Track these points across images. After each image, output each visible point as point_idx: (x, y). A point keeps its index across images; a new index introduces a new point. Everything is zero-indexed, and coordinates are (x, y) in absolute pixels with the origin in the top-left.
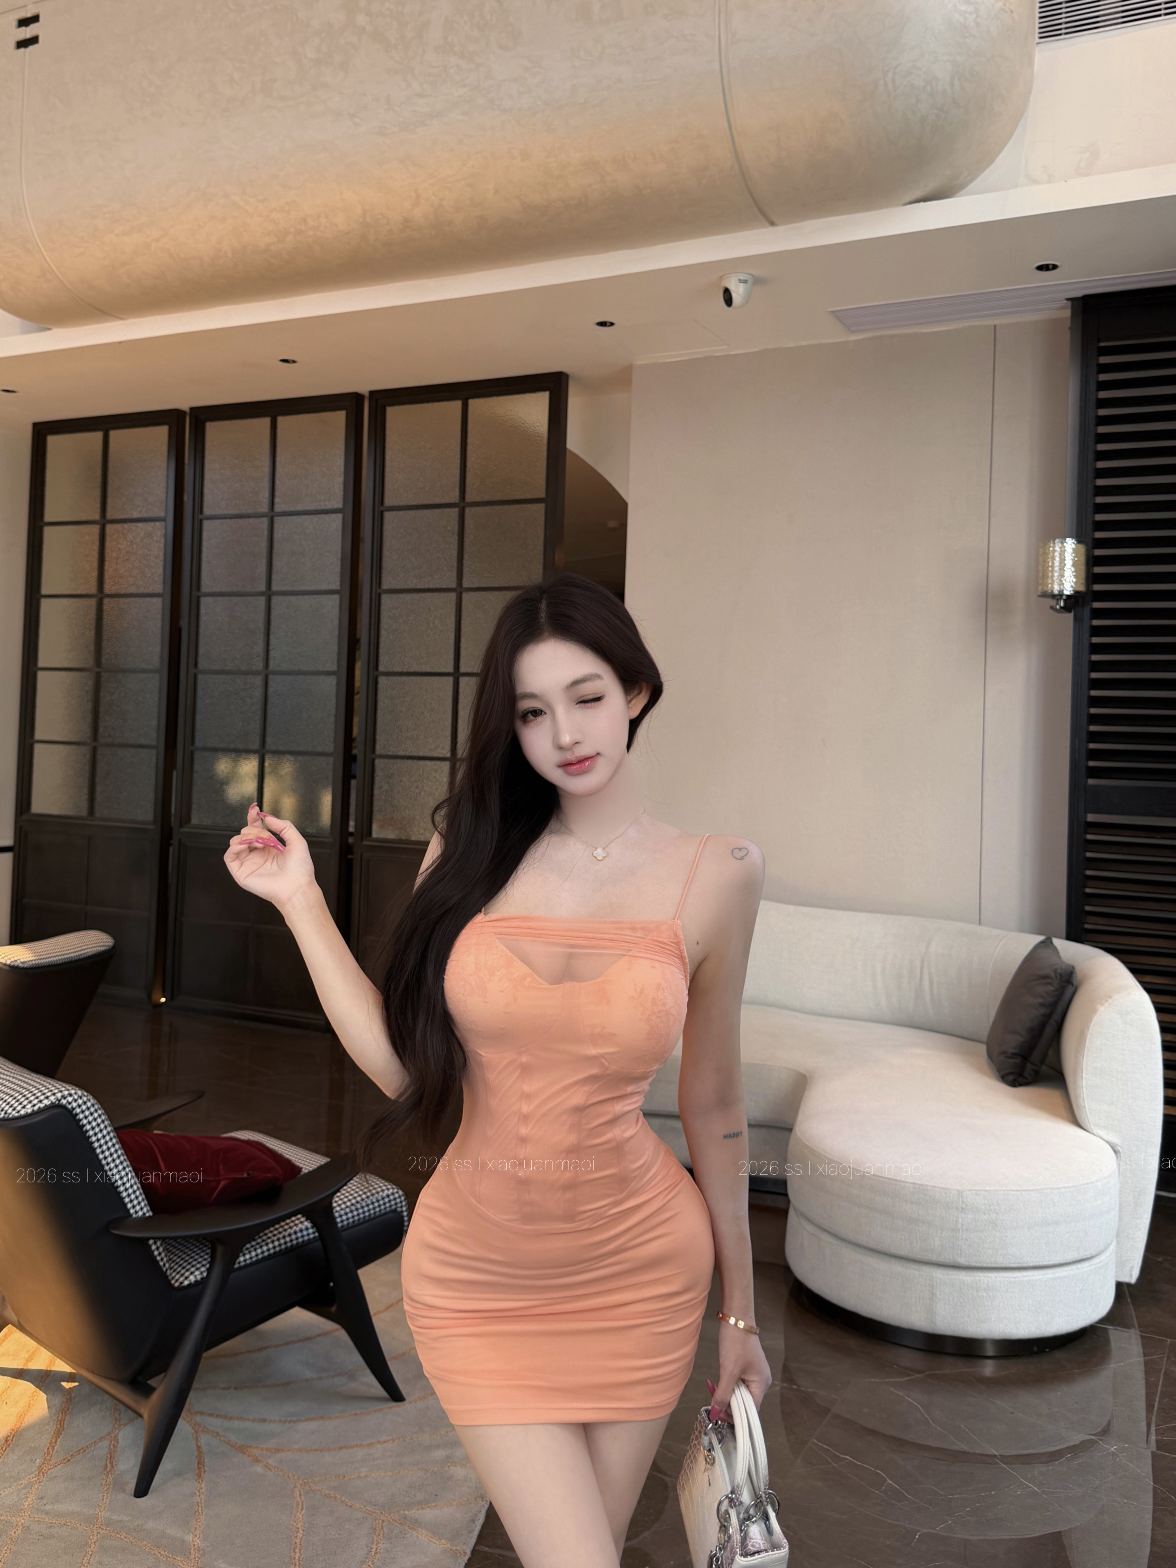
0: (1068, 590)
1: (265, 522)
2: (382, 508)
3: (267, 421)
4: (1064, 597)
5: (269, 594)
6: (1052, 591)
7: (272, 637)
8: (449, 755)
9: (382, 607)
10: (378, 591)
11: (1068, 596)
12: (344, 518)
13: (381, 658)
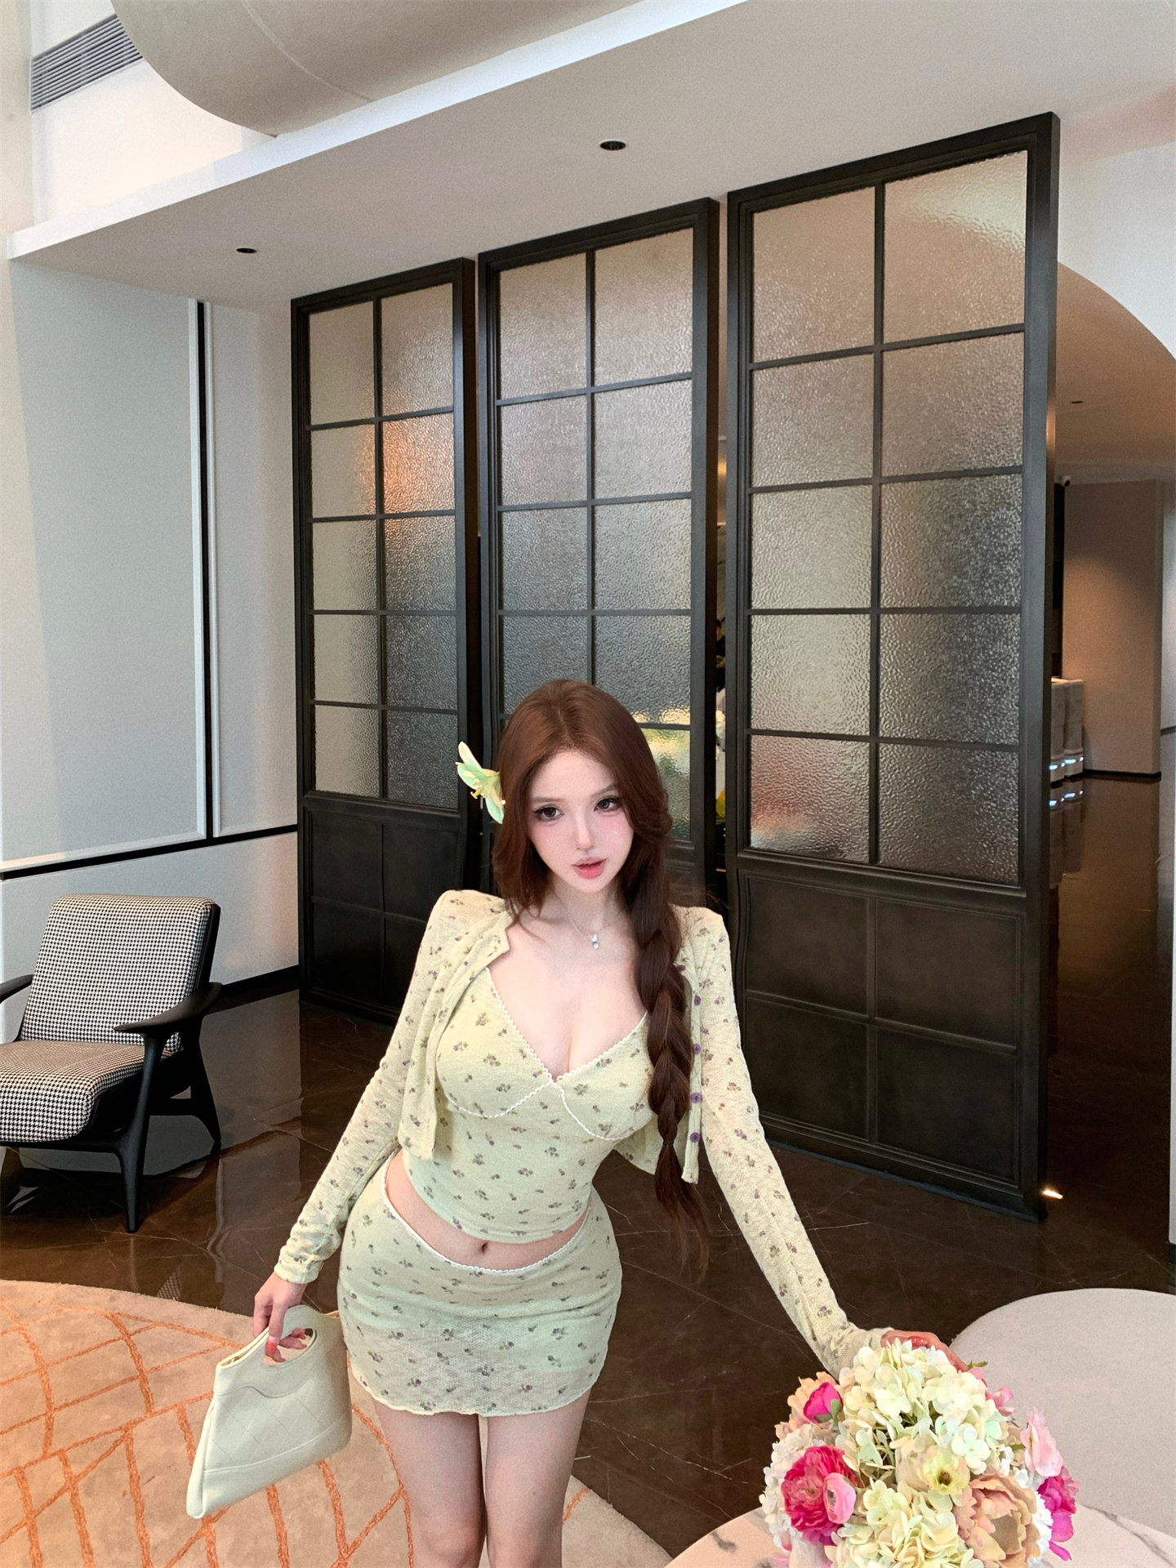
1: (583, 401)
2: (750, 367)
3: (581, 258)
5: (592, 505)
7: (598, 565)
8: (867, 732)
10: (749, 490)
12: (694, 386)
13: (755, 589)
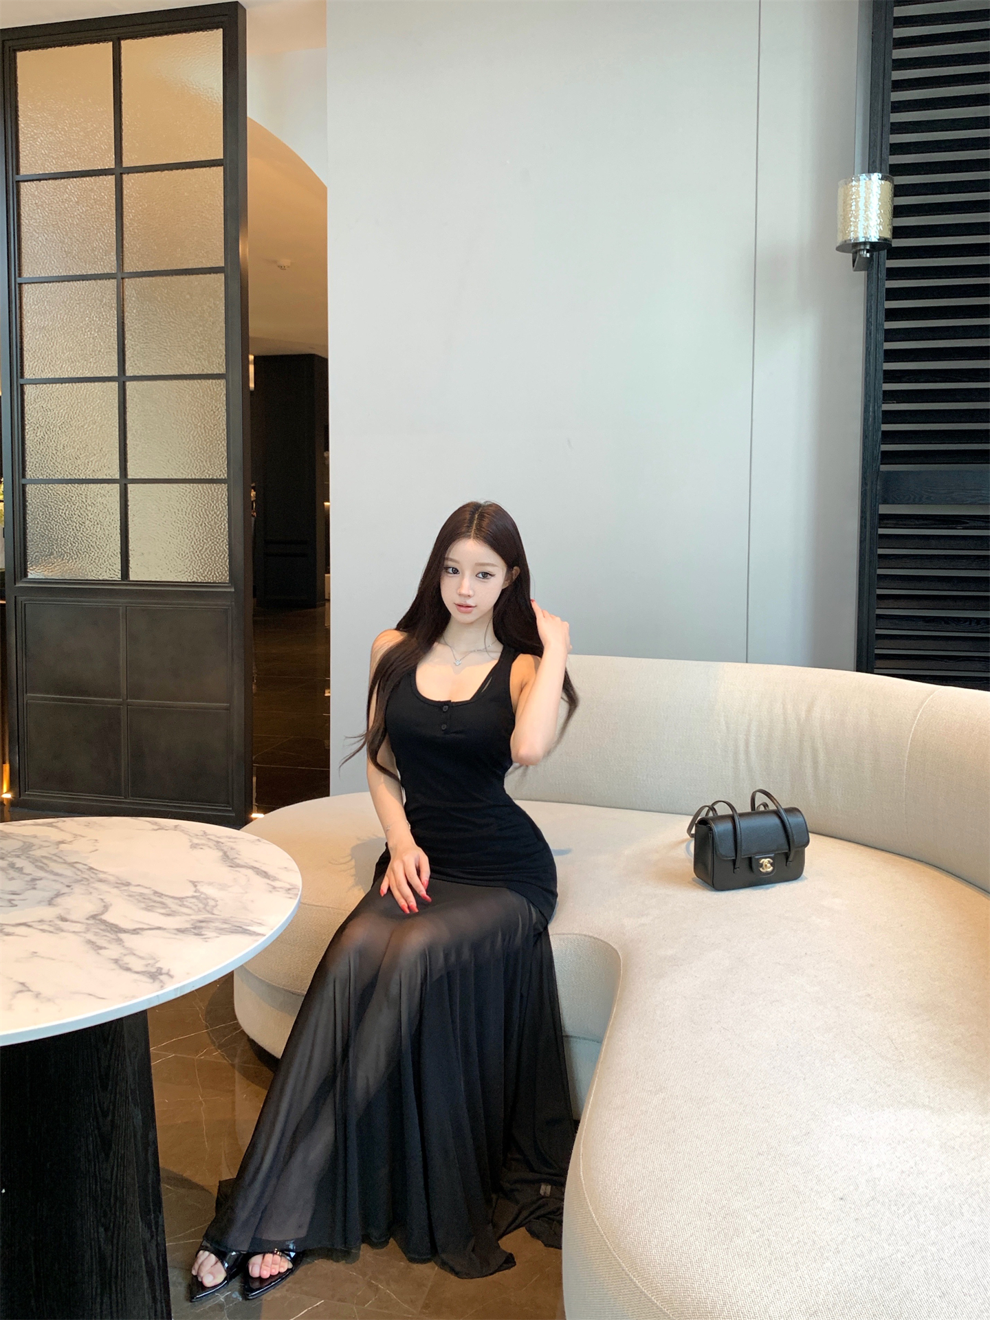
0: (874, 238)
2: (18, 178)
4: (868, 247)
6: (857, 238)
8: (117, 476)
9: (24, 300)
10: (19, 280)
11: (872, 244)
13: (26, 363)
